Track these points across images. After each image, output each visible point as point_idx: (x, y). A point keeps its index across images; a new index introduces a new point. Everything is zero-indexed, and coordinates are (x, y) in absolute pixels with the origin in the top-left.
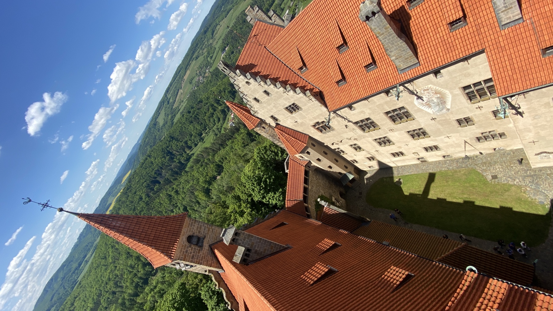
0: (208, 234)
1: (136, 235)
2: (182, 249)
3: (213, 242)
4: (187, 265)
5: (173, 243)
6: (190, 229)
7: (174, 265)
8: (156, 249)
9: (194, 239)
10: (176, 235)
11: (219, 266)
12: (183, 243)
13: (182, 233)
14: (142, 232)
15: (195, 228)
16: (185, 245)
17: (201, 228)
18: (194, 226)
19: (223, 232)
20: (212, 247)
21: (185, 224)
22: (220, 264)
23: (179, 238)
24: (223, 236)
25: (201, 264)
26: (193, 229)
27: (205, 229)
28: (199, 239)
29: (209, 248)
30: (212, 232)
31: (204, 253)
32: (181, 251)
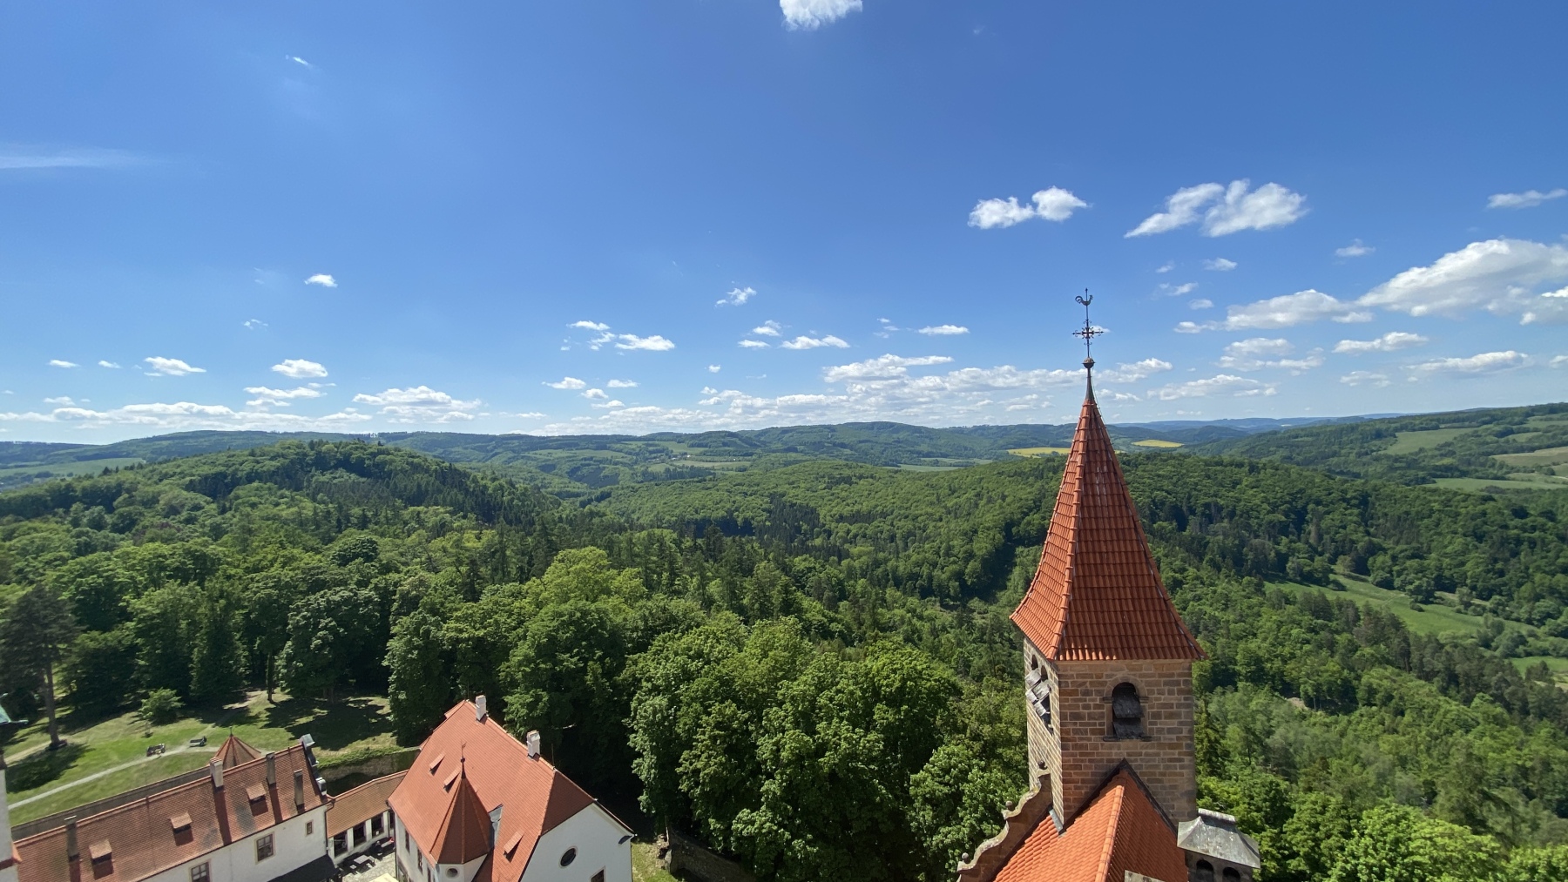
0: (1161, 746)
1: (1086, 542)
2: (1090, 676)
3: (1138, 771)
4: (1046, 703)
5: (1099, 646)
6: (1157, 684)
7: (1035, 665)
8: (1069, 604)
9: (1128, 703)
10: (1127, 647)
11: (1073, 811)
12: (1108, 676)
13: (1134, 663)
14: (1100, 553)
15: (1165, 698)
16: (1103, 684)
17: (1171, 716)
18: (1171, 692)
19: (1218, 815)
20: (1125, 773)
21: (1168, 661)
22: (1079, 813)
23: (1118, 658)
24: (1206, 819)
25: (1063, 747)
26: (1161, 693)
27: (1170, 731)
28: (1134, 720)
29: (1115, 764)
30: (1171, 760)
31: (1096, 748)
32: (1084, 676)
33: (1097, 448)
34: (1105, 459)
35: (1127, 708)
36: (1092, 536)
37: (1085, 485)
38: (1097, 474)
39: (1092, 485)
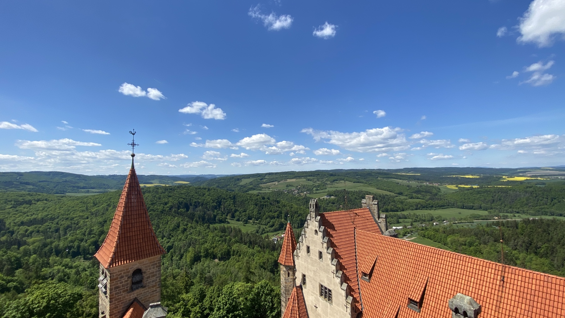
0: (149, 288)
1: (126, 220)
2: (124, 270)
3: (140, 300)
4: (105, 287)
5: (128, 258)
6: (149, 266)
7: (103, 273)
8: (117, 245)
9: (138, 276)
10: (138, 256)
12: (131, 268)
13: (141, 261)
14: (132, 223)
15: (151, 271)
16: (128, 272)
17: (153, 276)
18: (153, 268)
19: (155, 304)
20: (135, 303)
21: (153, 257)
23: (135, 261)
24: (152, 307)
25: (110, 302)
26: (150, 269)
27: (153, 281)
28: (141, 281)
29: (132, 301)
30: (153, 292)
31: (124, 297)
32: (121, 271)
33: (134, 185)
34: (136, 189)
35: (137, 278)
36: (129, 217)
37: (128, 199)
38: (133, 195)
39: (131, 199)
